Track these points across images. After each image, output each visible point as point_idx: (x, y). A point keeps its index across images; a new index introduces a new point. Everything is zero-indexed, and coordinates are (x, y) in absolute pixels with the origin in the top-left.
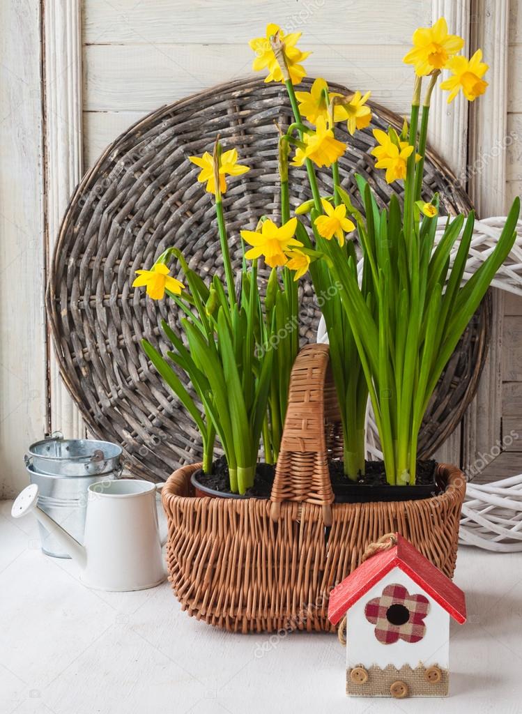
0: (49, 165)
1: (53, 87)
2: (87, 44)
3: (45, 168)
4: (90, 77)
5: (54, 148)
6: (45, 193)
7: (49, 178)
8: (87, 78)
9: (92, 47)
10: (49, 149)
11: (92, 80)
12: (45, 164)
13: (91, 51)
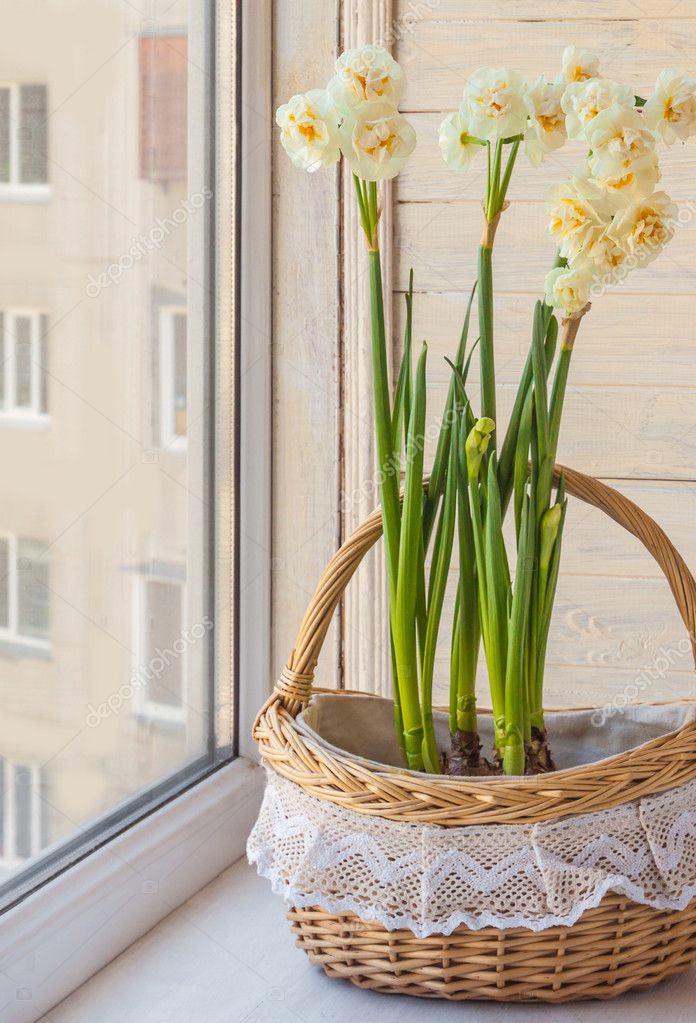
0: (347, 368)
1: (353, 264)
2: (401, 202)
3: (341, 372)
4: (405, 245)
5: (354, 345)
6: (341, 406)
7: (347, 387)
8: (399, 248)
9: (407, 206)
10: (347, 346)
11: (406, 250)
12: (341, 366)
13: (403, 210)
